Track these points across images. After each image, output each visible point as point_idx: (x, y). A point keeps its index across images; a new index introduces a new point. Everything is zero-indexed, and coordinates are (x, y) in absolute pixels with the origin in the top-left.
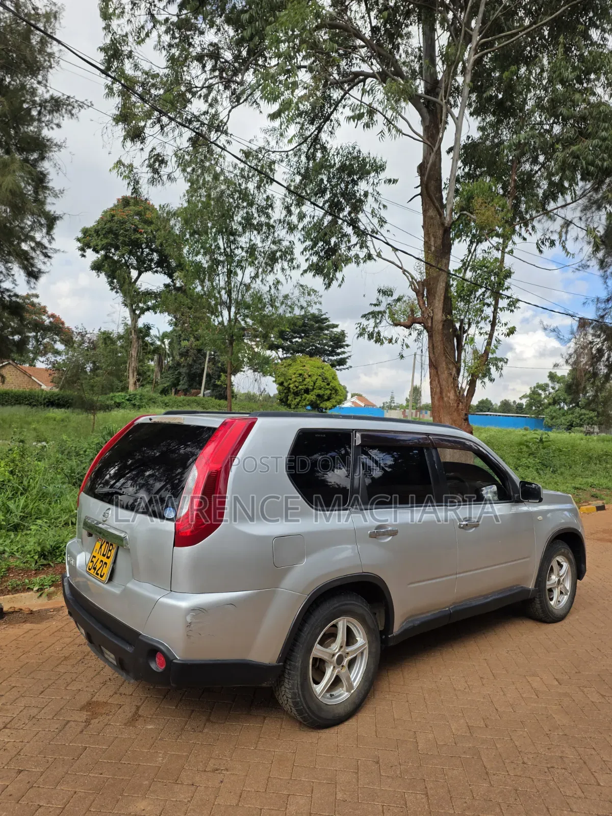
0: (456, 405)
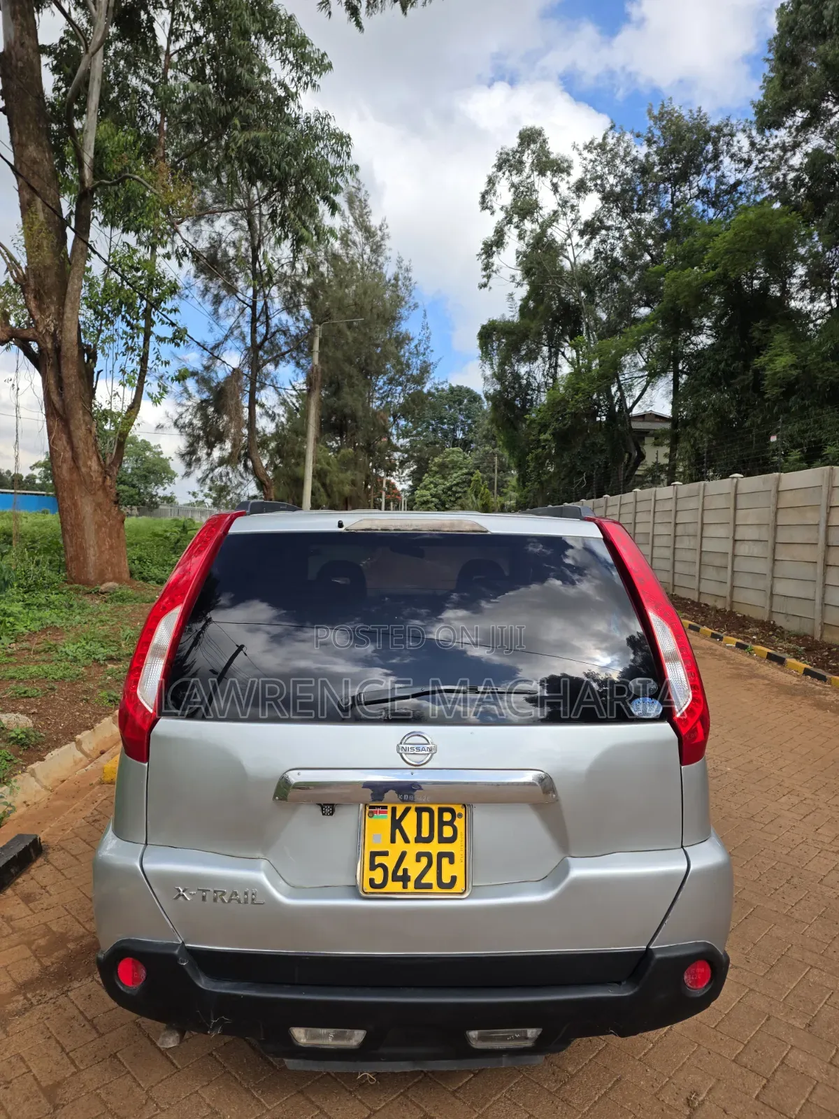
0: (100, 479)
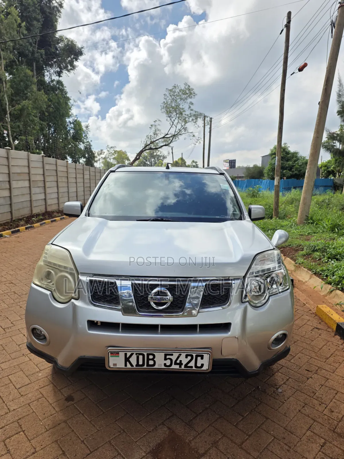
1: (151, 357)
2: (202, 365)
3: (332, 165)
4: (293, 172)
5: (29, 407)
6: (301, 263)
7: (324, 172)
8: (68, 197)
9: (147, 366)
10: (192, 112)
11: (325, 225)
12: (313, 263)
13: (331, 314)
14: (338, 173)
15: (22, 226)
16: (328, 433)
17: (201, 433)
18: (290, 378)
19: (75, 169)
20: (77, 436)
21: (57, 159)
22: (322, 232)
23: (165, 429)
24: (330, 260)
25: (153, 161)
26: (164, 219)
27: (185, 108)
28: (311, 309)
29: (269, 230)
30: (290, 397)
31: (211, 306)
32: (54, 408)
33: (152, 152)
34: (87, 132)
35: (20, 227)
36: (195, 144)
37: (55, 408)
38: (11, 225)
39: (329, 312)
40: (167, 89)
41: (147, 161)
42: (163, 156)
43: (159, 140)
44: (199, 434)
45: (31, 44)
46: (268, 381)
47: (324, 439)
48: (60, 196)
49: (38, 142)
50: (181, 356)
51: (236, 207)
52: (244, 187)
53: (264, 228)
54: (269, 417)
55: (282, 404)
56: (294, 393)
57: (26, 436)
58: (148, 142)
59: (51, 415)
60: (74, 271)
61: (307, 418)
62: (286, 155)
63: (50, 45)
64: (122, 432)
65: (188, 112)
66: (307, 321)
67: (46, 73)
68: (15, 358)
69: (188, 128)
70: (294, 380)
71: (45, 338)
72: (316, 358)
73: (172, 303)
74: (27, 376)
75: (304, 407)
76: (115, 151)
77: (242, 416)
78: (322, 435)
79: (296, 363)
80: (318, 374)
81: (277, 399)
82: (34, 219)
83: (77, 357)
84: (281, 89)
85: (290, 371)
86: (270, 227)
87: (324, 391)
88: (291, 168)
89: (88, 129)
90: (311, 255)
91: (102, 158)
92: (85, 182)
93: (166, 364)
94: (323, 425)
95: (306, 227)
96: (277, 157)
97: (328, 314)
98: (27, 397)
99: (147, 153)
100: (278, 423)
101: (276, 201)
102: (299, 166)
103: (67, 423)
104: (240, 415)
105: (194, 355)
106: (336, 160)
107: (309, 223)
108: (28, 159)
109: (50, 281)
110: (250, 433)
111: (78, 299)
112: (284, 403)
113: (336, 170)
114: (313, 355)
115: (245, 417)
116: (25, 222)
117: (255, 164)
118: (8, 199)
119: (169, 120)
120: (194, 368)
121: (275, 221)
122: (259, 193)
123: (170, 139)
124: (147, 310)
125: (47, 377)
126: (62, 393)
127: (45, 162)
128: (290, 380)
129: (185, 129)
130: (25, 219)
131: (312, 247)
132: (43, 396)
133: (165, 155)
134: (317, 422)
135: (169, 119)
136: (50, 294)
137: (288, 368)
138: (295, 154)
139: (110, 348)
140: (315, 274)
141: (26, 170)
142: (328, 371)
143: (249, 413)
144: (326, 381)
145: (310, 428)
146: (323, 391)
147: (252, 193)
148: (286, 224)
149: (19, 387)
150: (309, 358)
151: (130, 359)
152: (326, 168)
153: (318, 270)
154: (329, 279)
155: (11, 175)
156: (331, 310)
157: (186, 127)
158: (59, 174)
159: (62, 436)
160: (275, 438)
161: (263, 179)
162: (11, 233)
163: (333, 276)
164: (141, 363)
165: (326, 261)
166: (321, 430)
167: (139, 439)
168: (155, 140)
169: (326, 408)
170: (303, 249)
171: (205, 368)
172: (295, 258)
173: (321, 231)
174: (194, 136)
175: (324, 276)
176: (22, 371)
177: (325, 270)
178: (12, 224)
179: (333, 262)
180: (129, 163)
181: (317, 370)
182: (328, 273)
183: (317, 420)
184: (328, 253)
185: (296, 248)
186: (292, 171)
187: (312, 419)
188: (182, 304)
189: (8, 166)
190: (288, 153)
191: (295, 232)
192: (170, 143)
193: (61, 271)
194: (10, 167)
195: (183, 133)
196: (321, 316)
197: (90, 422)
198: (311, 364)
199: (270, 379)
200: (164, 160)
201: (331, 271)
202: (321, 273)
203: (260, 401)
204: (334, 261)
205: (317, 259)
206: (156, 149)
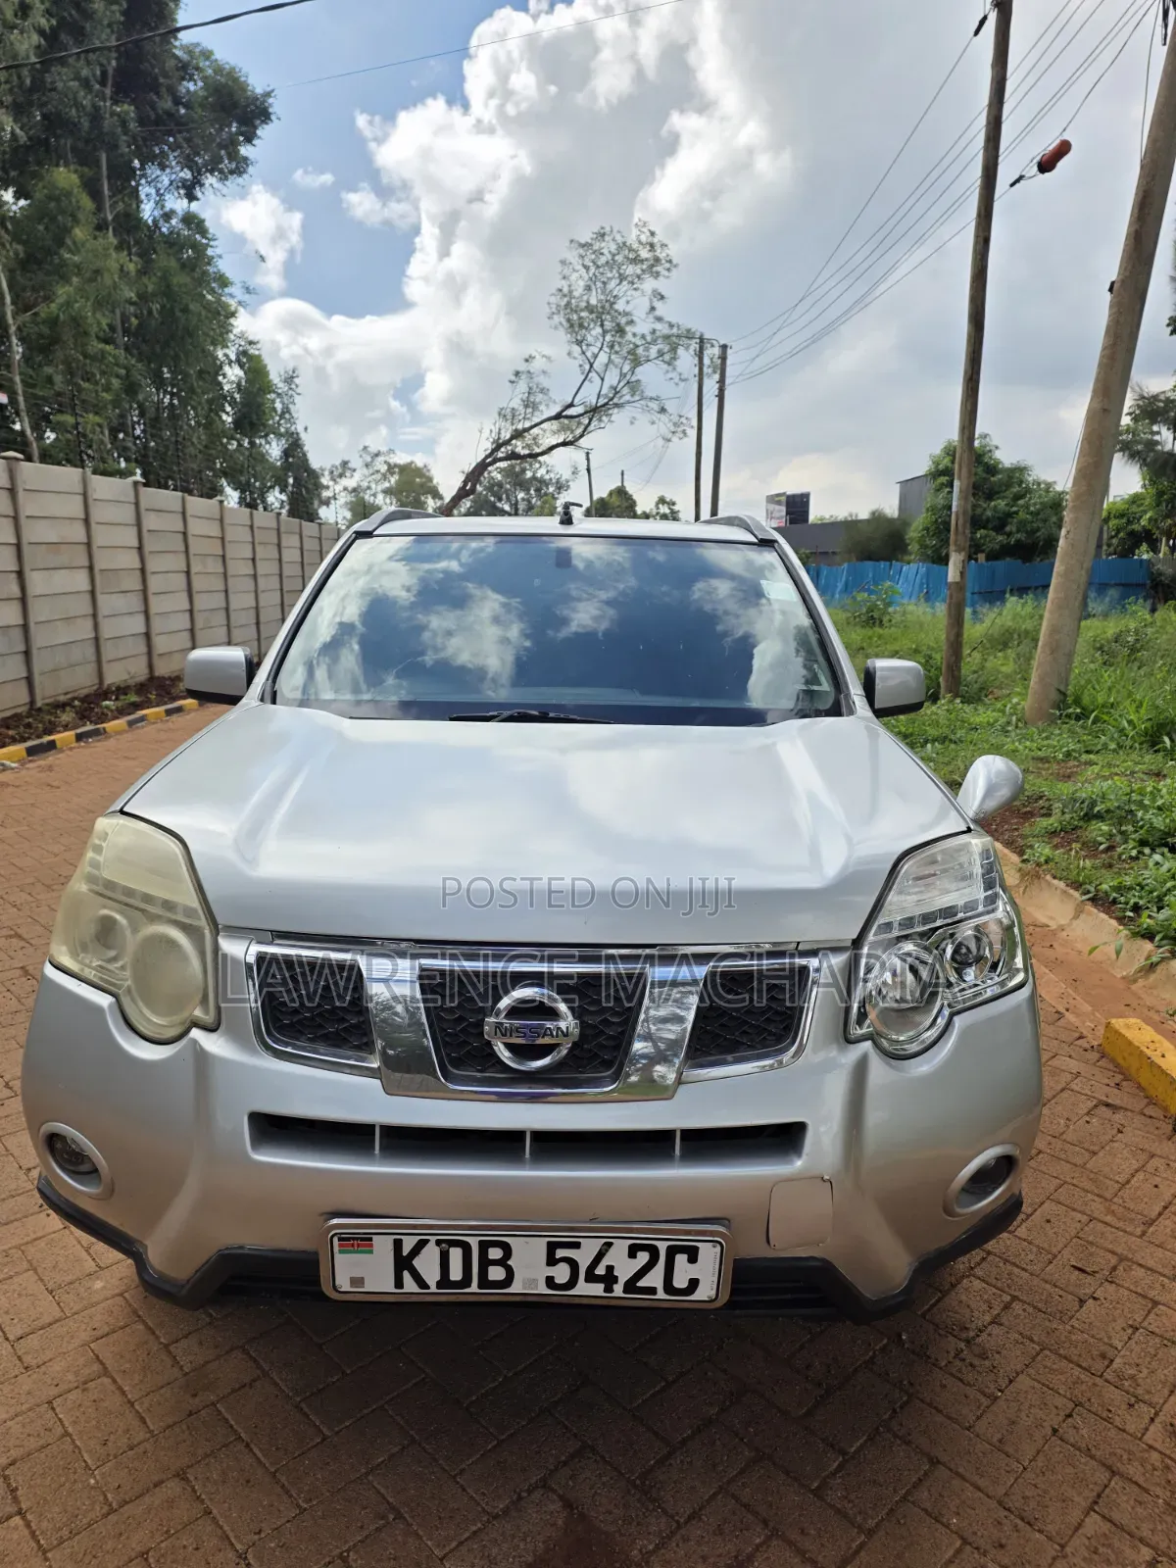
1: (495, 1253)
2: (694, 1284)
3: (1145, 512)
4: (1009, 534)
5: (50, 1412)
6: (1042, 859)
7: (1116, 535)
8: (228, 626)
9: (480, 1287)
10: (658, 326)
11: (1126, 725)
12: (1087, 861)
13: (1158, 1053)
14: (1164, 540)
15: (66, 728)
16: (1166, 1523)
17: (686, 1523)
18: (1014, 1298)
19: (252, 527)
20: (219, 1532)
21: (186, 495)
22: (1114, 750)
23: (552, 1507)
24: (1147, 851)
25: (523, 499)
26: (551, 715)
27: (635, 312)
28: (1085, 1033)
29: (926, 742)
30: (1018, 1374)
31: (729, 1058)
32: (143, 1420)
33: (517, 469)
34: (291, 396)
35: (59, 732)
36: (669, 440)
37: (148, 1420)
38: (29, 726)
39: (1151, 1045)
40: (572, 241)
41: (500, 500)
42: (558, 481)
43: (542, 426)
44: (679, 1527)
45: (86, 84)
46: (935, 1310)
47: (1153, 1548)
48: (199, 624)
49: (121, 436)
50: (612, 1250)
51: (820, 667)
52: (838, 590)
53: (911, 734)
54: (945, 1458)
55: (989, 1402)
56: (1034, 1359)
57: (33, 1534)
58: (502, 432)
59: (132, 1449)
60: (200, 919)
61: (1083, 1460)
62: (984, 475)
63: (155, 88)
64: (391, 1517)
65: (643, 326)
66: (1069, 1077)
67: (144, 190)
68: (12, 1222)
69: (643, 384)
70: (1031, 1310)
71: (95, 1171)
72: (1109, 1219)
73: (575, 1044)
74: (51, 1292)
75: (1069, 1416)
76: (391, 468)
77: (843, 1453)
78: (1145, 1533)
79: (1036, 1242)
80: (1118, 1285)
81: (969, 1384)
82: (107, 702)
83: (215, 1250)
84: (977, 236)
85: (1016, 1270)
86: (932, 732)
87: (1143, 1350)
88: (1000, 523)
89: (293, 386)
90: (1079, 832)
91: (345, 489)
92: (285, 574)
93: (553, 1277)
94: (1147, 1491)
95: (1057, 732)
96: (956, 483)
97: (1148, 1052)
98: (45, 1373)
99: (501, 470)
100: (976, 1479)
101: (952, 638)
102: (1031, 513)
103: (187, 1480)
104: (832, 1446)
105: (662, 1247)
106: (1160, 494)
107: (1068, 716)
108: (85, 495)
109: (112, 953)
110: (871, 1523)
111: (214, 1026)
112: (996, 1398)
113: (1158, 528)
114: (1097, 1208)
115: (853, 1458)
116: (77, 713)
117: (874, 507)
118: (18, 634)
119: (576, 355)
120: (661, 1295)
121: (948, 710)
122: (890, 610)
123: (579, 423)
124: (479, 1071)
125: (121, 1295)
126: (175, 1357)
127: (143, 505)
128: (1017, 1306)
129: (634, 387)
130: (77, 703)
131: (1082, 803)
132: (105, 1368)
133: (563, 478)
134: (1122, 1476)
135: (576, 349)
136: (110, 1006)
137: (1006, 1261)
138: (1017, 473)
139: (335, 1221)
140: (1093, 900)
141: (78, 533)
142: (1156, 1272)
143: (866, 1441)
144: (1149, 1312)
145: (1096, 1503)
146: (1137, 1349)
147: (867, 612)
148: (986, 720)
149: (19, 1333)
150: (1085, 1219)
151: (416, 1262)
152: (1124, 520)
153: (1105, 887)
154: (1146, 921)
155: (26, 549)
156: (1158, 1037)
157: (638, 381)
158: (195, 547)
159: (167, 1532)
160: (965, 1542)
161: (902, 561)
162: (24, 754)
163: (1160, 909)
164: (456, 1274)
165: (1134, 853)
166: (1139, 1510)
167: (454, 1544)
168: (527, 425)
169: (1152, 1420)
170: (1049, 808)
171: (704, 1292)
172: (1021, 842)
173: (1113, 746)
174: (663, 410)
175: (1124, 911)
176: (35, 1270)
177: (1131, 888)
178: (31, 720)
179: (1157, 857)
180: (440, 508)
181: (1114, 1268)
182: (1141, 898)
183: (1122, 1468)
184: (1142, 827)
185: (1024, 806)
186: (1005, 533)
187: (1104, 1465)
188: (617, 1048)
189: (16, 519)
190: (992, 469)
191: (1021, 747)
192: (582, 436)
193: (154, 919)
194: (23, 521)
195: (629, 402)
196: (1120, 1061)
197: (274, 1475)
198: (1091, 1243)
199: (940, 1305)
200: (561, 495)
201: (1151, 892)
202: (1115, 899)
203: (907, 1392)
204: (1163, 854)
205: (1102, 847)
206: (534, 456)
